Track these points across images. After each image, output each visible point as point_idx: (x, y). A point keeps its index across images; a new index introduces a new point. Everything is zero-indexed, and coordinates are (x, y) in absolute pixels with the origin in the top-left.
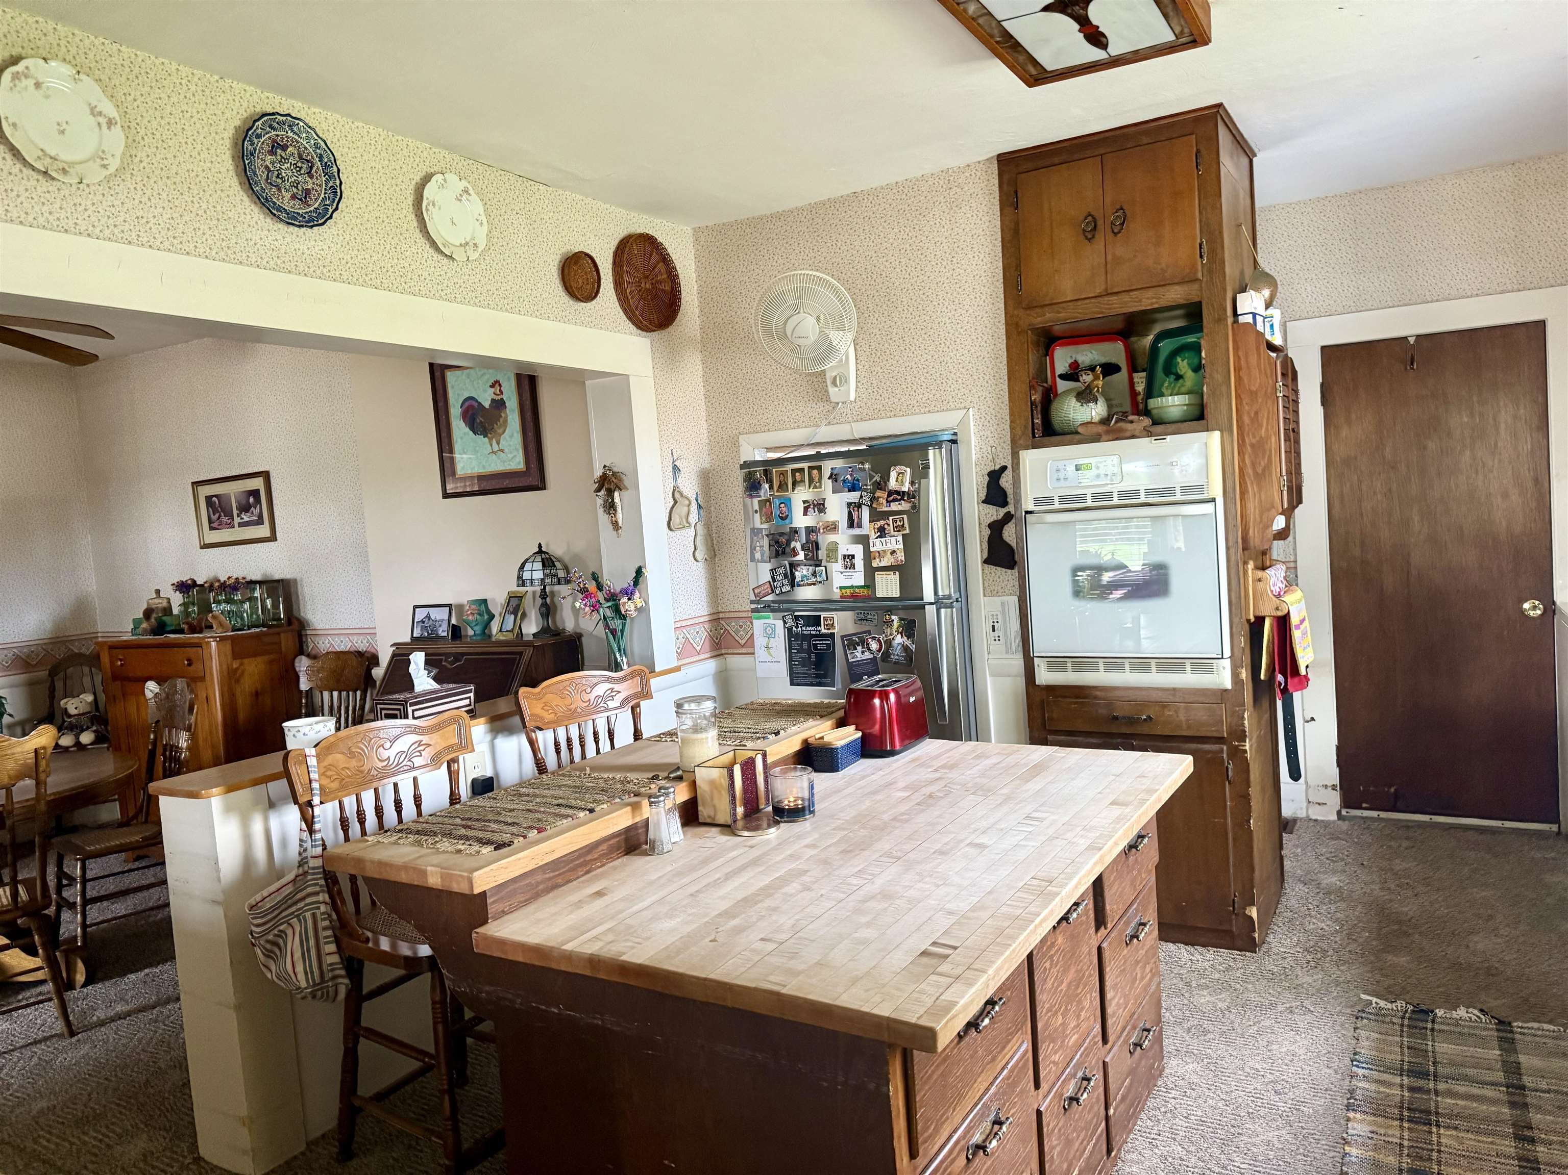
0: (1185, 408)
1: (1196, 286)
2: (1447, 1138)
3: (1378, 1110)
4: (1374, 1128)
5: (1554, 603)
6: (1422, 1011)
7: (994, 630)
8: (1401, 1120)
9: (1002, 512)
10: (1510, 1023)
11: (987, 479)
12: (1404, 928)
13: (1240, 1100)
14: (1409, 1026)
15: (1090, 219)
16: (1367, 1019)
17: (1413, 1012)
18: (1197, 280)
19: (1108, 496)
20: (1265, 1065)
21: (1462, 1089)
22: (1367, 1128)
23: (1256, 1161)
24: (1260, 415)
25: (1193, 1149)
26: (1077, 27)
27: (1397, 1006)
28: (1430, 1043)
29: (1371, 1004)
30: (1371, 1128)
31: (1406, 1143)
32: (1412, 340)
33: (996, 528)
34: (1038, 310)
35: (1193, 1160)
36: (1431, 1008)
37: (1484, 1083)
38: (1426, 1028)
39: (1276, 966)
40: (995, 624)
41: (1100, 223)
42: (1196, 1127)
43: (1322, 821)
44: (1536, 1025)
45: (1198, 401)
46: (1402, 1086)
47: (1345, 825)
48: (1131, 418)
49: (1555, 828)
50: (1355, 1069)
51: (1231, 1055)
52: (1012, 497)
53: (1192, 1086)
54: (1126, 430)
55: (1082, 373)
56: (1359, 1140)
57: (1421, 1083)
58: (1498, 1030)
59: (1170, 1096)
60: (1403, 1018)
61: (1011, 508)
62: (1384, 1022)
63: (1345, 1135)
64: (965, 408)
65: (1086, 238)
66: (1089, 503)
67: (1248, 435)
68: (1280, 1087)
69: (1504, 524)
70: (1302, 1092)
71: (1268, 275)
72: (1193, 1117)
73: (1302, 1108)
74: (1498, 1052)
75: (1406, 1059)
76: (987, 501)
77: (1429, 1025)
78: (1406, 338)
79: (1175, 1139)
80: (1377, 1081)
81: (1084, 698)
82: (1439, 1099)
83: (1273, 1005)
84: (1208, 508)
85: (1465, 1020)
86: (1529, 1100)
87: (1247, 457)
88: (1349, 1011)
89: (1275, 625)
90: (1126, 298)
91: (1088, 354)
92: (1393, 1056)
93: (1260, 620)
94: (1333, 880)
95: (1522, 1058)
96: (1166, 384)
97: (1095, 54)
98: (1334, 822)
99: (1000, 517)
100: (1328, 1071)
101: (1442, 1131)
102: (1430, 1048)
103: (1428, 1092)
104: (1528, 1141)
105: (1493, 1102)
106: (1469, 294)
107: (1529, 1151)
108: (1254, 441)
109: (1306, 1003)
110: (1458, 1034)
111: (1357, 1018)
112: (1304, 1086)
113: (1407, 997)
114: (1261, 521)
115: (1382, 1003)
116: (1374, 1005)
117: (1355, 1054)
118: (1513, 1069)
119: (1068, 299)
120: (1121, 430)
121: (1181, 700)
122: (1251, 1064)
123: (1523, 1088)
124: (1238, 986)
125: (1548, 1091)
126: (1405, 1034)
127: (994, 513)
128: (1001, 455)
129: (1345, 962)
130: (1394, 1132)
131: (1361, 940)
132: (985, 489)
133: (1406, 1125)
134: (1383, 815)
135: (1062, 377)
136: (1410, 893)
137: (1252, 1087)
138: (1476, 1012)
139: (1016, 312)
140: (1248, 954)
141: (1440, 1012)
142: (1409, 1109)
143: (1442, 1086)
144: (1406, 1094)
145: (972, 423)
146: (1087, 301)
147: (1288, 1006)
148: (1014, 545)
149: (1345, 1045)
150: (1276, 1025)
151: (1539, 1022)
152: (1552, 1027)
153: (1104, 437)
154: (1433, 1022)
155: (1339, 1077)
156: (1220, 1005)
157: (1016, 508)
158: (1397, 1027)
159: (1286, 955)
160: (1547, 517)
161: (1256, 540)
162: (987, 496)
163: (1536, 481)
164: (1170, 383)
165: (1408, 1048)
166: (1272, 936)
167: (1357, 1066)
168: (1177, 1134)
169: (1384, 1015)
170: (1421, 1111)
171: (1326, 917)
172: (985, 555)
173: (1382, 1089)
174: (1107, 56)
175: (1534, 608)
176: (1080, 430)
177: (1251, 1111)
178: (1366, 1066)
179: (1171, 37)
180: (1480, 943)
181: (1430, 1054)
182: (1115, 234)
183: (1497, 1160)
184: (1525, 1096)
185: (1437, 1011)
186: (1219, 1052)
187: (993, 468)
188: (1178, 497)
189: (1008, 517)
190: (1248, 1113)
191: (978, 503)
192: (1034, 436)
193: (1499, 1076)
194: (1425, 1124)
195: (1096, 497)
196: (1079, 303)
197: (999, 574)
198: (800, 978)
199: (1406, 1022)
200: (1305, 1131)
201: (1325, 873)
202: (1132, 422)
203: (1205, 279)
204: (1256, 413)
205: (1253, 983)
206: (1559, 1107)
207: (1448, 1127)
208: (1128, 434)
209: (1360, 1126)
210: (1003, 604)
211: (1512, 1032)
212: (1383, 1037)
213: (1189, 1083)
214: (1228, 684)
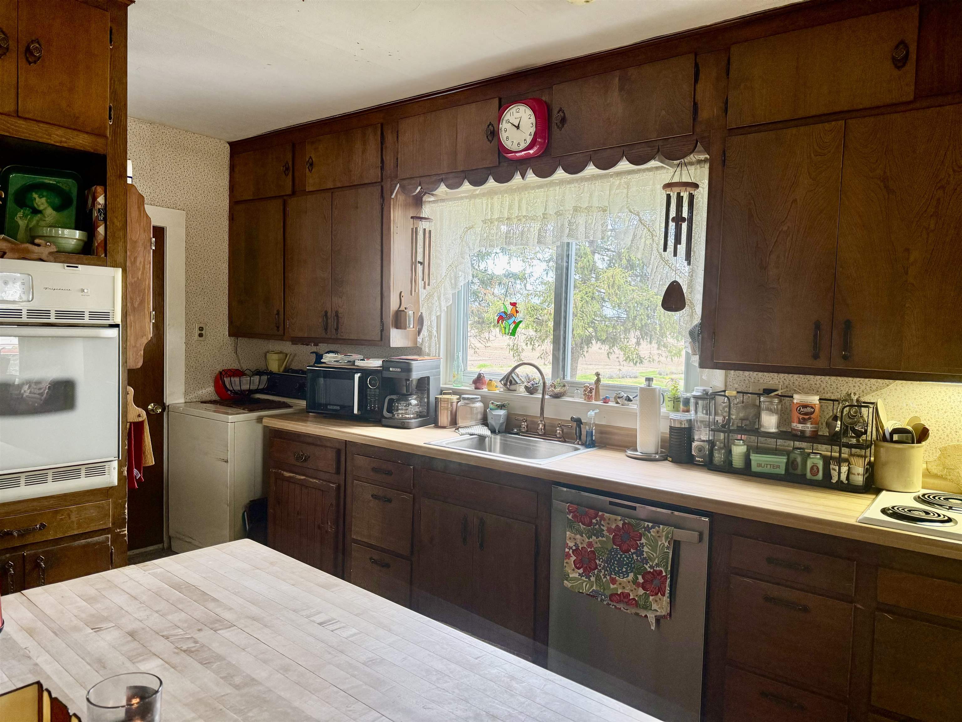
1: (101, 141)
18: (106, 136)
19: (18, 313)
41: (12, 44)
84: (115, 332)
90: (35, 127)
108: (133, 281)
120: (28, 251)
175: (158, 408)
182: (30, 63)
188: (87, 321)
195: (4, 313)
202: (38, 245)
203: (111, 138)
208: (35, 256)
214: (115, 482)
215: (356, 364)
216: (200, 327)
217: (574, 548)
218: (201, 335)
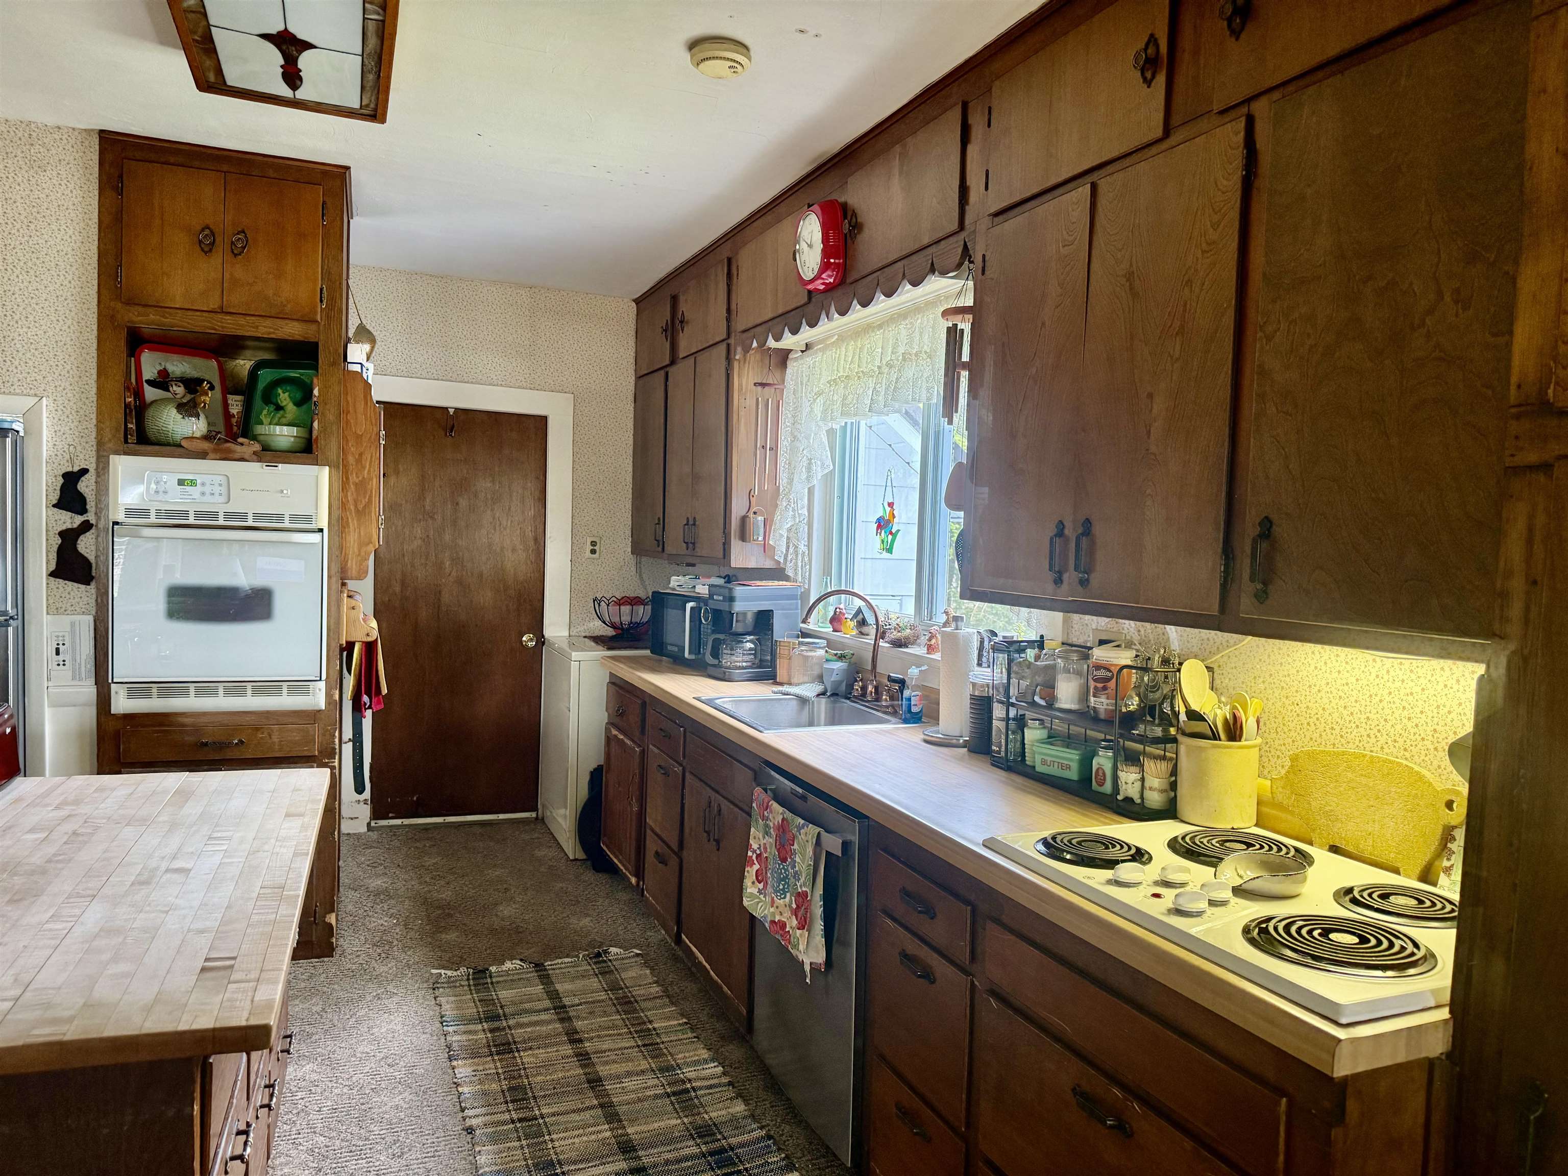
0: (292, 439)
1: (314, 327)
2: (527, 1058)
3: (473, 1054)
4: (475, 1068)
5: (543, 636)
6: (480, 971)
7: (58, 652)
8: (492, 1055)
9: (78, 520)
10: (543, 964)
11: (61, 480)
12: (447, 911)
13: (361, 1081)
14: (475, 985)
15: (207, 232)
16: (442, 987)
17: (474, 973)
18: (317, 321)
19: (214, 515)
20: (373, 1047)
21: (525, 1020)
22: (469, 1070)
23: (391, 1124)
24: (364, 457)
25: (334, 1134)
26: (282, 62)
27: (461, 973)
28: (493, 993)
29: (441, 975)
30: (473, 1069)
31: (500, 1071)
32: (451, 411)
33: (69, 538)
34: (140, 309)
35: (338, 1142)
36: (486, 966)
37: (539, 1011)
38: (487, 983)
39: (354, 964)
40: (61, 647)
41: (219, 239)
42: (331, 1115)
43: (354, 834)
44: (560, 961)
45: (306, 435)
46: (484, 1030)
47: (374, 835)
48: (241, 440)
49: (534, 815)
50: (445, 1028)
51: (340, 1048)
52: (93, 504)
53: (315, 1084)
54: (234, 452)
55: (173, 383)
56: (467, 1080)
57: (496, 1024)
58: (537, 971)
59: (297, 1098)
60: (468, 980)
61: (91, 517)
62: (455, 987)
63: (455, 1080)
64: (36, 395)
65: (202, 250)
66: (191, 521)
67: (352, 474)
68: (391, 1060)
69: (512, 571)
70: (410, 1058)
71: (370, 332)
72: (325, 1109)
73: (414, 1070)
74: (542, 987)
75: (481, 1010)
76: (60, 505)
77: (489, 980)
78: (447, 408)
79: (315, 1132)
80: (465, 1033)
81: (168, 726)
82: (513, 1032)
83: (361, 997)
84: (316, 538)
85: (512, 970)
86: (571, 1014)
87: (349, 494)
88: (425, 985)
89: (364, 648)
90: (242, 321)
91: (179, 366)
92: (470, 1011)
93: (350, 646)
94: (377, 883)
95: (558, 987)
96: (265, 412)
97: (284, 91)
98: (365, 833)
99: (75, 526)
100: (424, 1036)
101: (522, 1054)
102: (495, 997)
103: (504, 1029)
104: (578, 1042)
105: (549, 1022)
106: (496, 383)
107: (581, 1048)
108: (357, 481)
109: (390, 988)
110: (512, 981)
111: (434, 989)
112: (410, 1053)
113: (466, 963)
114: (359, 555)
115: (449, 973)
116: (444, 976)
117: (442, 1017)
118: (554, 995)
119: (177, 306)
120: (229, 451)
121: (275, 722)
122: (361, 1049)
123: (564, 1007)
124: (325, 989)
125: (580, 1004)
126: (474, 992)
127: (70, 520)
128: (82, 456)
129: (410, 948)
130: (491, 1066)
131: (415, 928)
132: (58, 492)
133: (496, 1058)
134: (407, 821)
135: (150, 383)
136: (442, 883)
137: (368, 1068)
138: (519, 962)
139: (112, 304)
140: (326, 959)
141: (493, 969)
142: (495, 1046)
143: (511, 1022)
144: (489, 1035)
145: (45, 415)
146: (198, 313)
147: (375, 994)
148: (91, 558)
149: (432, 1013)
150: (371, 1012)
151: (560, 958)
152: (570, 960)
153: (211, 455)
154: (491, 977)
155: (435, 1038)
156: (315, 1009)
157: (98, 518)
158: (466, 988)
159: (359, 953)
160: (542, 569)
161: (354, 571)
162: (60, 500)
163: (536, 540)
164: (269, 413)
165: (479, 1001)
166: (342, 940)
167: (447, 1026)
168: (315, 1128)
169: (453, 982)
170: (503, 1045)
171: (382, 914)
172: (53, 567)
173: (471, 1037)
174: (292, 96)
175: (531, 640)
176: (184, 443)
177: (374, 1087)
178: (453, 1024)
179: (356, 105)
180: (507, 911)
181: (496, 1001)
182: (236, 255)
183: (564, 1061)
184: (567, 1012)
185: (491, 968)
186: (329, 1048)
187: (70, 469)
188: (287, 524)
189: (86, 527)
190: (372, 1089)
191: (47, 507)
192: (126, 442)
193: (547, 1003)
194: (509, 1053)
195: (199, 515)
196: (190, 313)
197: (69, 589)
198: (76, 1022)
199: (471, 982)
200: (422, 1088)
201: (370, 877)
202: (242, 444)
203: (323, 323)
204: (361, 455)
205: (338, 983)
206: (590, 1013)
207: (525, 1050)
208: (237, 456)
209: (464, 1070)
210: (73, 624)
211: (546, 970)
212: (458, 998)
213: (311, 1082)
214: (322, 705)
215: (697, 590)
216: (592, 542)
217: (758, 852)
218: (593, 552)
